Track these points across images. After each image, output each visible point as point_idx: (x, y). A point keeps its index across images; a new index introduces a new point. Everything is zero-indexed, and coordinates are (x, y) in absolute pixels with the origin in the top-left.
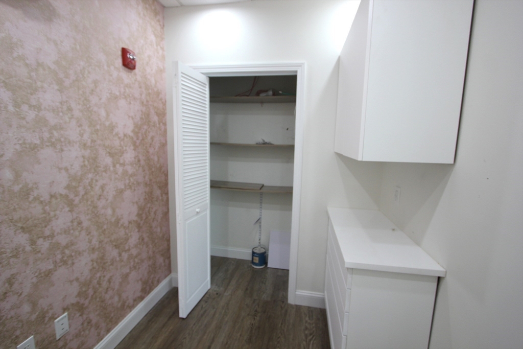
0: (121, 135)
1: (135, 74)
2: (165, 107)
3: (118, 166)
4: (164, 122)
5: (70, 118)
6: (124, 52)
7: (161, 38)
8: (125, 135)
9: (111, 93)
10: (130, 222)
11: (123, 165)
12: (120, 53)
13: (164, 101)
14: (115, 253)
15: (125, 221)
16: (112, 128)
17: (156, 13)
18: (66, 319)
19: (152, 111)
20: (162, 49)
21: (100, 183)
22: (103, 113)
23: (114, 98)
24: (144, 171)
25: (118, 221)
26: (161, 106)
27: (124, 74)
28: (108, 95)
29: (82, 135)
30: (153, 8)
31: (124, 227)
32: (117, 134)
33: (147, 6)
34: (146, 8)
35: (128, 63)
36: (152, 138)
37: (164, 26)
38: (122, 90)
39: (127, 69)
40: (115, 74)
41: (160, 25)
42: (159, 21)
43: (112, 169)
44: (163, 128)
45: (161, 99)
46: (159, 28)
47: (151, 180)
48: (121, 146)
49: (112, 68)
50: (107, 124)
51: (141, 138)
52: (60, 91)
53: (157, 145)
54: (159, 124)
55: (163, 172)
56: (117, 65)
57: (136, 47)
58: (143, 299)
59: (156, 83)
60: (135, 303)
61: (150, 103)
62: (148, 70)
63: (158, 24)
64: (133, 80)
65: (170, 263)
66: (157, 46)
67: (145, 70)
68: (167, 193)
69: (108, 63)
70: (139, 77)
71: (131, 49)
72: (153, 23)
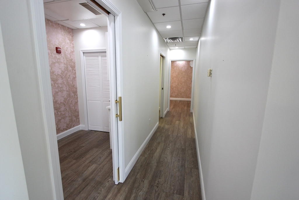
0: (57, 75)
1: (61, 55)
2: (75, 64)
4: (74, 70)
6: (57, 48)
7: (72, 40)
9: (53, 62)
10: (61, 103)
11: (58, 84)
12: (55, 49)
13: (74, 62)
15: (59, 102)
16: (53, 72)
17: (69, 32)
19: (69, 66)
20: (73, 44)
24: (66, 86)
25: (56, 102)
26: (73, 64)
27: (58, 56)
30: (68, 31)
31: (59, 104)
33: (66, 31)
35: (58, 51)
37: (73, 36)
38: (57, 60)
39: (58, 54)
40: (54, 56)
42: (71, 35)
43: (54, 85)
44: (74, 72)
45: (73, 62)
47: (69, 90)
48: (57, 78)
49: (53, 54)
51: (64, 76)
53: (72, 78)
54: (72, 70)
55: (75, 87)
56: (54, 53)
57: (61, 46)
58: (67, 130)
59: (70, 56)
60: (64, 130)
61: (68, 63)
62: (67, 52)
63: (70, 36)
64: (61, 57)
65: (79, 121)
66: (70, 44)
67: (65, 53)
68: (77, 95)
69: (51, 53)
70: (63, 56)
71: (59, 47)
72: (68, 36)
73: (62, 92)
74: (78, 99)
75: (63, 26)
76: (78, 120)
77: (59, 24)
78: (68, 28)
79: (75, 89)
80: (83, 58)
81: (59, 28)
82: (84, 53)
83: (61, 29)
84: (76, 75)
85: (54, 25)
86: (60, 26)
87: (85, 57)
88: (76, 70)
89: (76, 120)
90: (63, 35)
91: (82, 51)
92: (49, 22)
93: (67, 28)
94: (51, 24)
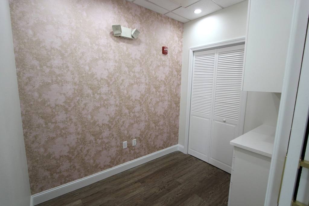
0: (160, 80)
1: (167, 56)
2: (181, 68)
3: (157, 92)
4: (180, 74)
5: (143, 75)
6: (163, 48)
7: (181, 37)
8: (161, 81)
9: (157, 65)
10: (160, 115)
11: (160, 92)
12: (162, 49)
13: (180, 65)
14: (153, 125)
15: (158, 114)
16: (156, 78)
17: (179, 27)
18: (136, 141)
19: (174, 70)
20: (182, 42)
21: (150, 98)
22: (153, 72)
23: (158, 66)
24: (168, 95)
25: (156, 113)
26: (179, 67)
27: (163, 57)
28: (156, 65)
29: (146, 80)
30: (178, 25)
31: (158, 116)
32: (158, 80)
33: (175, 26)
34: (175, 27)
35: (164, 52)
36: (173, 82)
37: (183, 31)
38: (162, 63)
39: (164, 55)
40: (159, 57)
41: (181, 32)
42: (180, 30)
43: (155, 93)
44: (179, 77)
46: (180, 33)
47: (171, 100)
50: (155, 76)
51: (168, 82)
52: (140, 66)
53: (176, 85)
54: (177, 75)
55: (178, 97)
56: (160, 54)
57: (169, 45)
58: (163, 149)
59: (177, 58)
60: (160, 149)
61: (174, 67)
62: (174, 53)
63: (180, 32)
64: (166, 58)
65: (178, 139)
66: (179, 42)
67: (172, 53)
68: (179, 107)
69: (157, 54)
70: (169, 57)
71: (166, 46)
72: (177, 32)
73: (164, 103)
74: (180, 111)
75: (173, 20)
76: (176, 138)
77: (168, 18)
78: (179, 22)
79: (178, 99)
80: (192, 59)
81: (169, 23)
82: (194, 52)
83: (170, 24)
84: (180, 81)
85: (164, 19)
86: (170, 20)
87: (194, 57)
88: (182, 75)
89: (175, 137)
90: (172, 31)
91: (191, 49)
92: (159, 16)
93: (177, 22)
94: (160, 18)
